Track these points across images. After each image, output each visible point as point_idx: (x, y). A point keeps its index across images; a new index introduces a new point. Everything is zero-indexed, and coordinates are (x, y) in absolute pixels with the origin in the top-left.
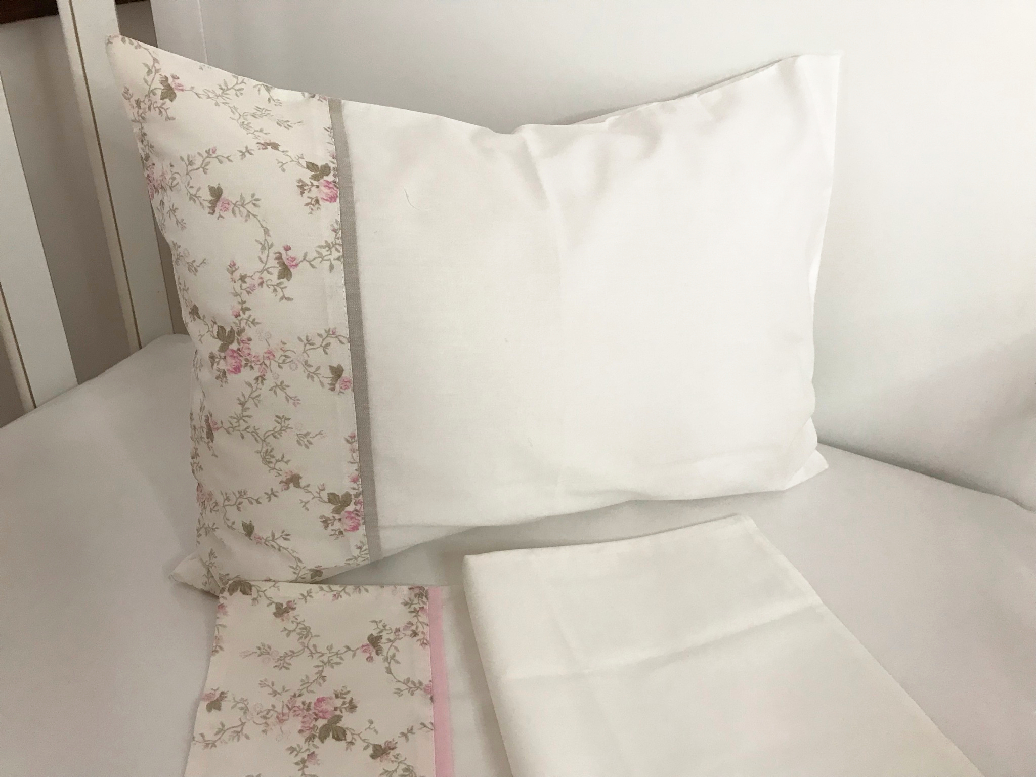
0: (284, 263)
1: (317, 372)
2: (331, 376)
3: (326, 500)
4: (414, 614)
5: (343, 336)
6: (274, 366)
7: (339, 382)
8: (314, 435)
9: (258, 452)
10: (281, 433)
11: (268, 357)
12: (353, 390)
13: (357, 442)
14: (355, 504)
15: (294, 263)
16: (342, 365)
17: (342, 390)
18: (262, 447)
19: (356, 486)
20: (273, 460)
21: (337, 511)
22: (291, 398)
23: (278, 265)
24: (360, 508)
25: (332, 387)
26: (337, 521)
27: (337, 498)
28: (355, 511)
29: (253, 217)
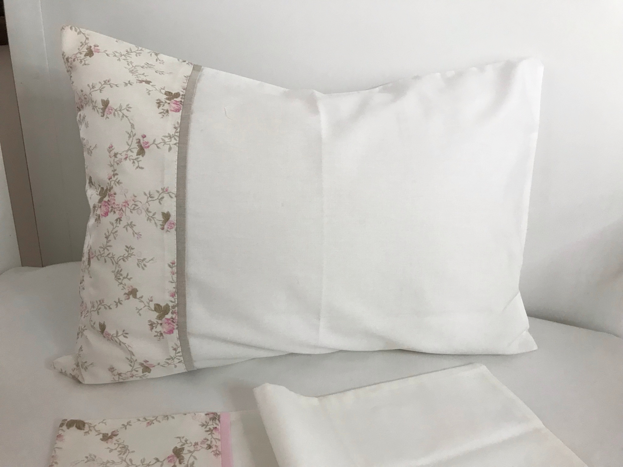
0: (141, 146)
1: (153, 217)
2: (162, 219)
3: (153, 309)
4: (209, 433)
5: (172, 193)
6: (128, 211)
7: (167, 223)
8: (148, 261)
9: (113, 272)
10: (128, 258)
11: (125, 206)
12: (176, 230)
13: (176, 267)
14: (172, 313)
15: (147, 146)
16: (170, 212)
17: (168, 230)
18: (116, 268)
19: (173, 300)
20: (121, 278)
21: (160, 317)
22: (136, 233)
23: (137, 147)
24: (175, 317)
25: (162, 227)
26: (159, 326)
27: (160, 308)
28: (172, 318)
29: (126, 117)
